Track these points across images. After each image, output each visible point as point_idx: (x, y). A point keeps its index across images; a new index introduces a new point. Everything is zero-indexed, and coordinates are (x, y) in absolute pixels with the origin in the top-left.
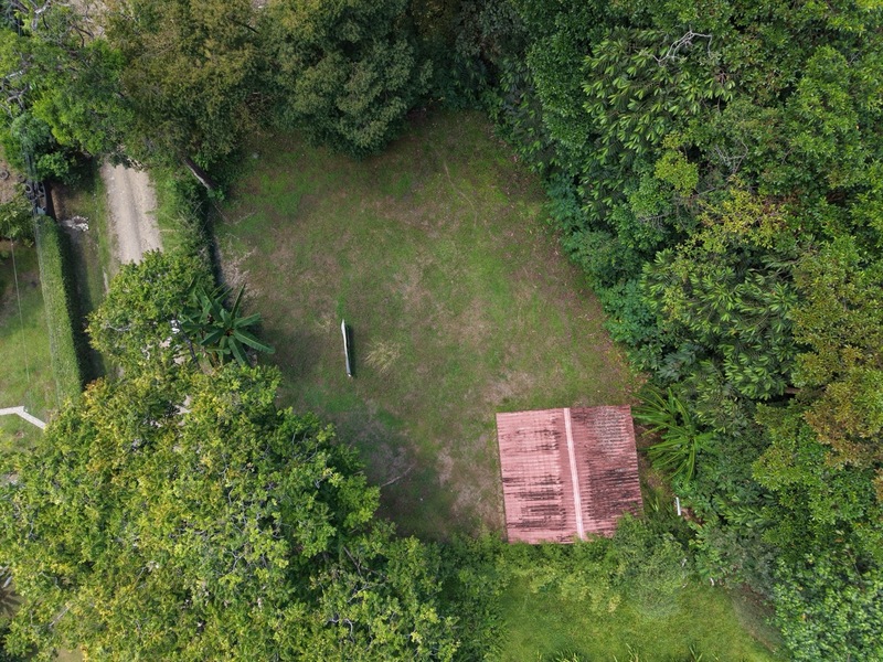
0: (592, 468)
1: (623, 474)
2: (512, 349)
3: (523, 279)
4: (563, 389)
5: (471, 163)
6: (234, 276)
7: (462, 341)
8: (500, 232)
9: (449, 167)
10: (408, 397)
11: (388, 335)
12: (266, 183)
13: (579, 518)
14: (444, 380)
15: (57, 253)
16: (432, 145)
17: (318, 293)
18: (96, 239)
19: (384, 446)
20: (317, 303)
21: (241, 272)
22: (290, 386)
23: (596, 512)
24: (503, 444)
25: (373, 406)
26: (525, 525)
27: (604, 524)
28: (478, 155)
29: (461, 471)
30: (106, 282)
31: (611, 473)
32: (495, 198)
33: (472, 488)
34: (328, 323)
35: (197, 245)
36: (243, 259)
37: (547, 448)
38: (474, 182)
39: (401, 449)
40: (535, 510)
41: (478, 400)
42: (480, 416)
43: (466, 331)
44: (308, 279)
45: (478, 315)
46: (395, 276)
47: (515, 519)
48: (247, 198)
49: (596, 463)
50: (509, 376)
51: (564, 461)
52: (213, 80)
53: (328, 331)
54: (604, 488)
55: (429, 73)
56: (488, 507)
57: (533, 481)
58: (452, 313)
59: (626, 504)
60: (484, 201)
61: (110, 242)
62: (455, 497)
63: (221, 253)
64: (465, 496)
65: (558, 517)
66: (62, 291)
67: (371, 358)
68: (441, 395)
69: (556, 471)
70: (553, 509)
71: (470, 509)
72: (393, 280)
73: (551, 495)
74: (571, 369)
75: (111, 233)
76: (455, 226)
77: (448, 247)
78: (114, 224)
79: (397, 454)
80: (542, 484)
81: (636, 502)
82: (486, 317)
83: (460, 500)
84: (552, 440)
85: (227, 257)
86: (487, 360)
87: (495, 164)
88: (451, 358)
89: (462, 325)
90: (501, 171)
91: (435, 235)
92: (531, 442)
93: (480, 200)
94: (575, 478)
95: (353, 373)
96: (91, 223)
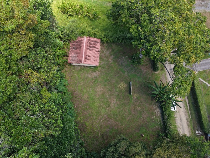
0: (80, 51)
1: (73, 49)
2: (91, 83)
3: (85, 100)
4: (82, 72)
5: (93, 135)
6: (158, 112)
7: (103, 87)
8: (88, 114)
9: (99, 135)
10: (117, 75)
11: (121, 91)
12: (148, 137)
13: (85, 41)
14: (109, 78)
15: (204, 122)
16: (102, 143)
17: (137, 104)
18: (193, 128)
19: (124, 65)
20: (137, 101)
21: (156, 112)
22: (145, 82)
23: (81, 42)
24: (98, 59)
25: (126, 74)
26: (97, 42)
27: (80, 39)
28: (90, 138)
29: (108, 58)
30: (190, 115)
31: (76, 49)
32: (88, 124)
33: (106, 54)
34: (135, 96)
35: (167, 119)
36: (155, 116)
37: (89, 56)
38: (92, 129)
39: (121, 64)
40: (94, 44)
41: (102, 73)
42: (101, 69)
43: (102, 89)
44: (139, 108)
45: (98, 93)
46: (117, 106)
47: (98, 44)
48: (154, 134)
49: (79, 51)
50: (93, 77)
51: (86, 53)
52: (165, 150)
53: (135, 94)
54: (78, 46)
55: (102, 152)
56: (103, 50)
57: (93, 50)
58: (104, 94)
59: (74, 43)
60: (91, 124)
61: (190, 126)
62: (110, 53)
63: (161, 118)
64: (108, 53)
65: (89, 42)
66: (201, 111)
67: (125, 86)
68: (110, 75)
69: (88, 51)
70: (90, 44)
71: (107, 50)
72: (118, 105)
73: (90, 47)
74: (79, 77)
75: (190, 129)
76: (100, 117)
77: (103, 112)
78: (189, 131)
79: (122, 63)
80: (91, 49)
81: (72, 43)
82: (96, 92)
83: (109, 52)
84: (87, 57)
85: (159, 117)
86: (98, 81)
87: (86, 134)
88: (106, 83)
89: (102, 91)
90: (85, 132)
91: (106, 116)
92: (92, 58)
93: (92, 124)
94: (84, 49)
95: (130, 83)
96: (195, 133)
